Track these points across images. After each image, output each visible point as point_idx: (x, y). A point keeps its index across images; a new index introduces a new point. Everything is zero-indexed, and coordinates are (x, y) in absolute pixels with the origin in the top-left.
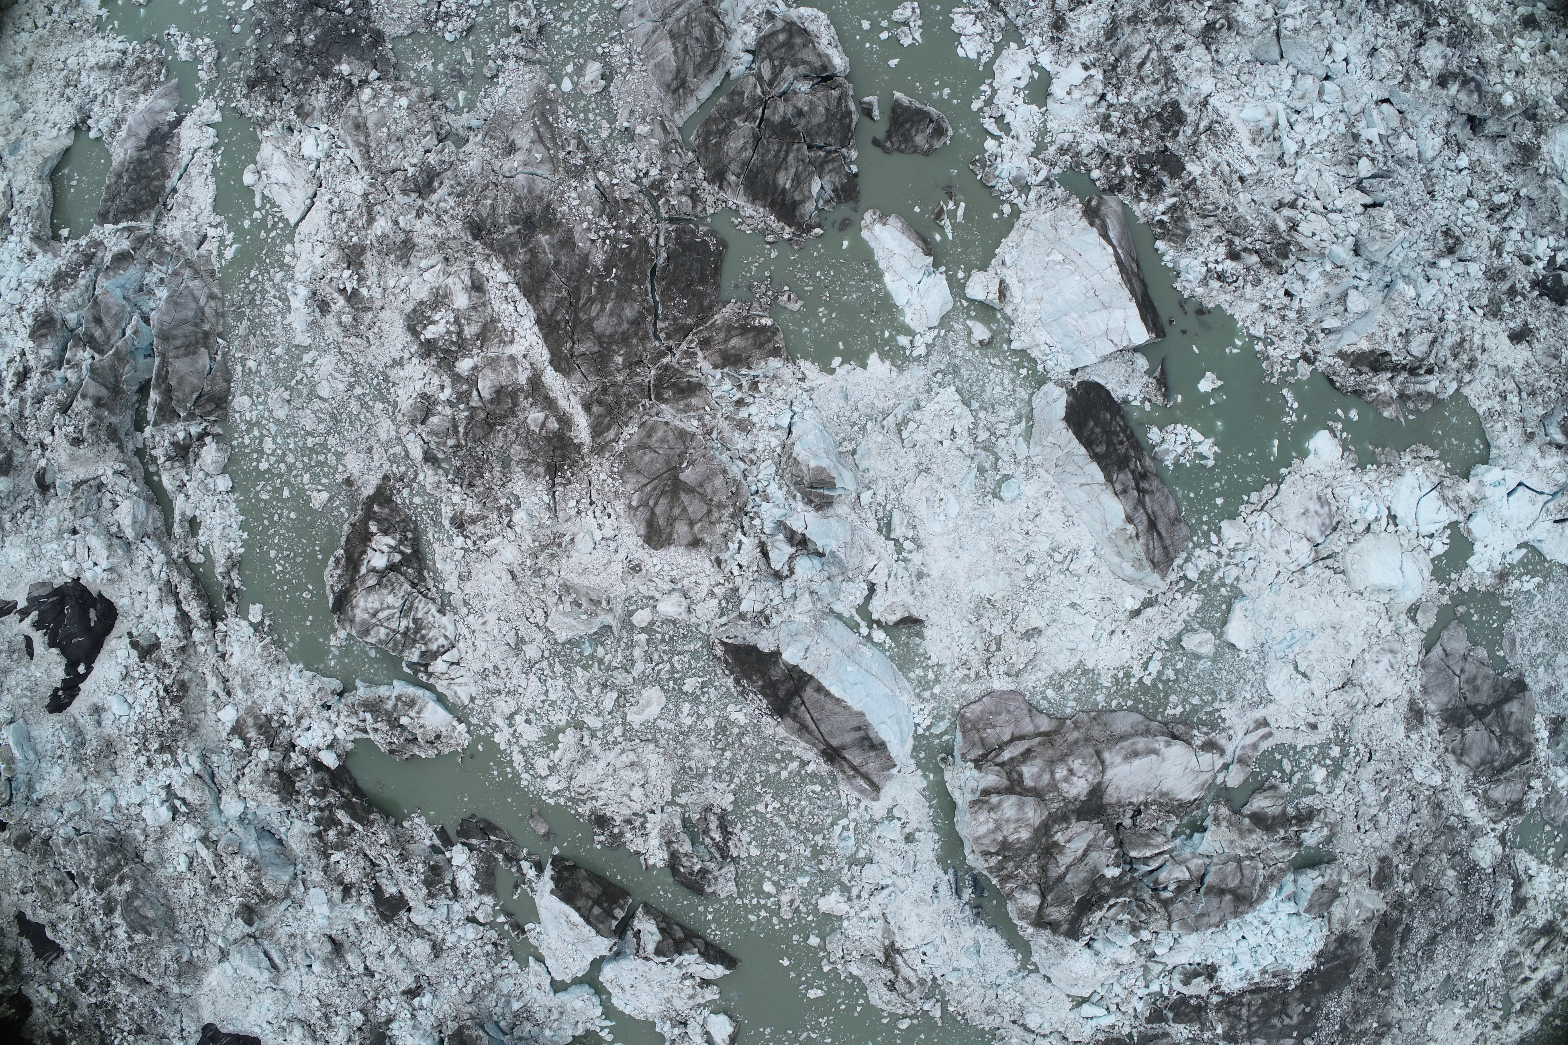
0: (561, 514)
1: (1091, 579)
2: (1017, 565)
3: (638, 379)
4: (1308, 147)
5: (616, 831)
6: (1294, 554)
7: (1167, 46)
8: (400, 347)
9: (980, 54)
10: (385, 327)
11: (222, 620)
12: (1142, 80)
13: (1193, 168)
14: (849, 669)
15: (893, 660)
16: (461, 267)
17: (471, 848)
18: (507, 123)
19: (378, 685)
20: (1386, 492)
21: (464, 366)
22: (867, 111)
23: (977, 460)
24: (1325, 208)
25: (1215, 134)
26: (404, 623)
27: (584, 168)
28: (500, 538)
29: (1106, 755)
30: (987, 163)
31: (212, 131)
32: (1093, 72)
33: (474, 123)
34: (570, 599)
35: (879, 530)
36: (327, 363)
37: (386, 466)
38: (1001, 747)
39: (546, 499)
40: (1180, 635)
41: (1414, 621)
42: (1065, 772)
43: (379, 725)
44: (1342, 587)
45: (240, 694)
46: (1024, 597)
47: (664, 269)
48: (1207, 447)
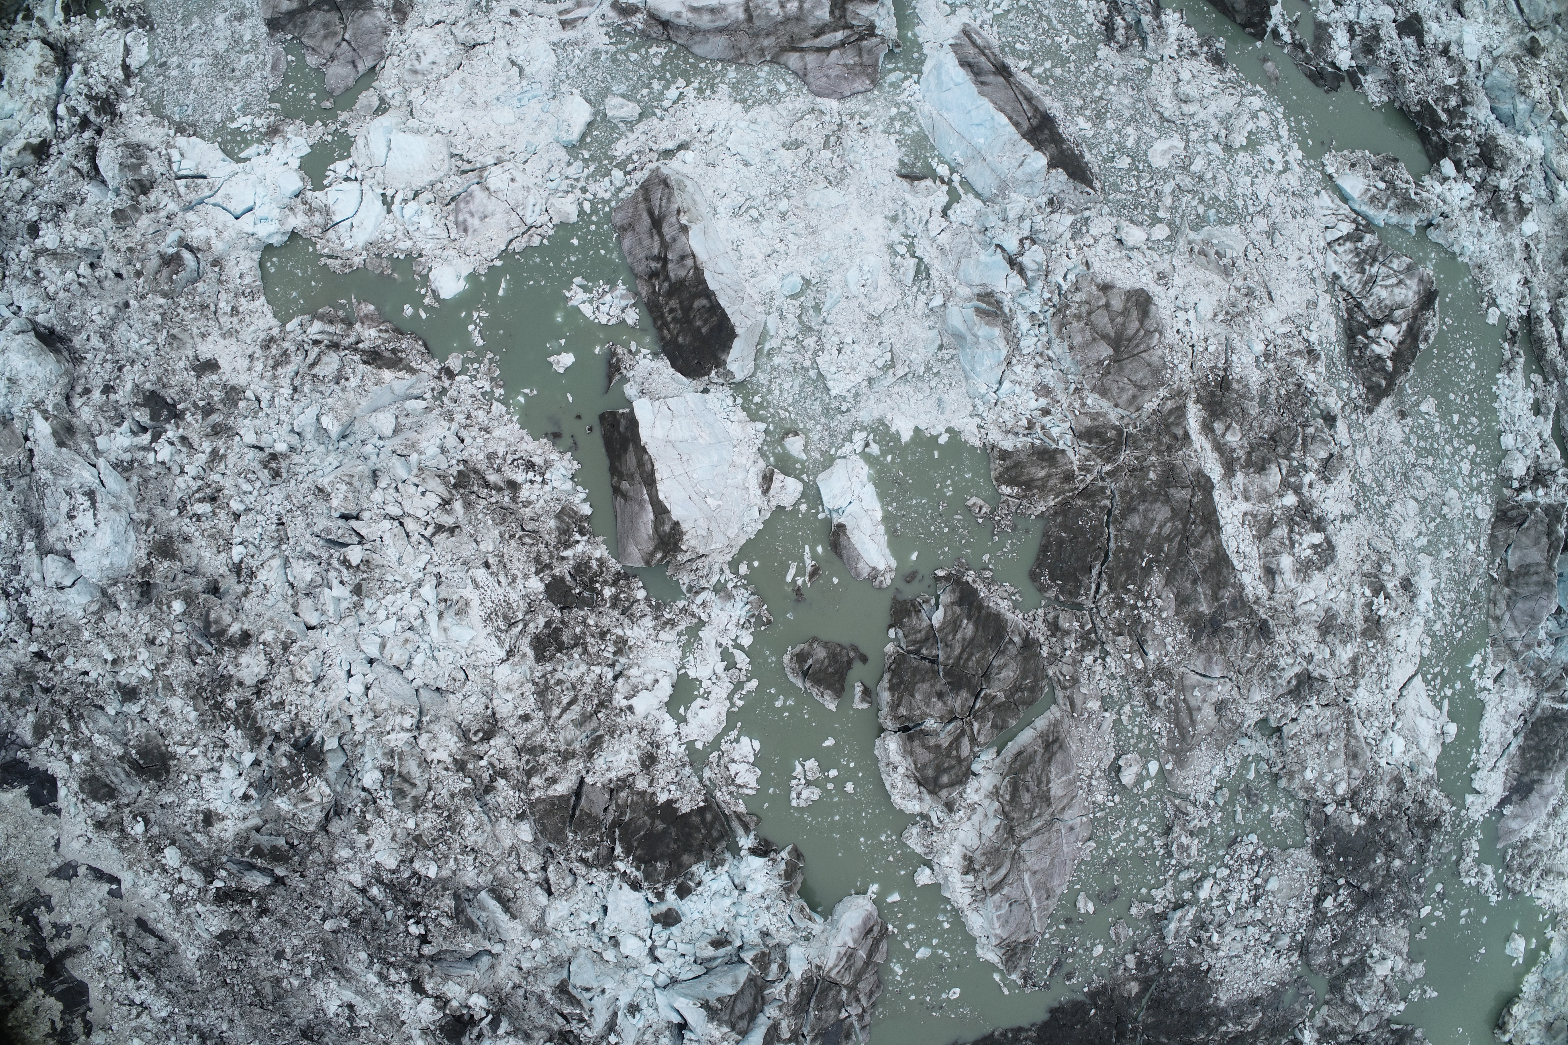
0: (1224, 341)
1: (723, 187)
2: (797, 212)
3: (1137, 453)
4: (408, 589)
5: (1205, 49)
6: (506, 177)
7: (536, 723)
8: (1343, 533)
9: (737, 740)
10: (1353, 555)
11: (1521, 317)
12: (574, 687)
13: (536, 585)
14: (982, 141)
15: (932, 146)
16: (1281, 598)
17: (1333, 64)
18: (1217, 736)
19: (1396, 226)
20: (390, 228)
21: (1290, 499)
22: (867, 693)
23: (821, 319)
24: (401, 524)
25: (506, 618)
26: (1374, 270)
27: (1154, 677)
28: (1278, 332)
29: (742, 16)
30: (755, 621)
31: (1476, 785)
32: (624, 703)
33: (1246, 742)
34: (1226, 261)
35: (927, 269)
36: (1407, 532)
37: (1367, 423)
38: (842, 44)
39: (1234, 358)
40: (639, 120)
41: (382, 100)
42: (789, 5)
43: (1404, 186)
44: (456, 141)
45: (1517, 244)
46: (795, 180)
47: (1096, 559)
48: (577, 296)
